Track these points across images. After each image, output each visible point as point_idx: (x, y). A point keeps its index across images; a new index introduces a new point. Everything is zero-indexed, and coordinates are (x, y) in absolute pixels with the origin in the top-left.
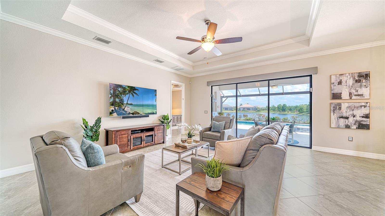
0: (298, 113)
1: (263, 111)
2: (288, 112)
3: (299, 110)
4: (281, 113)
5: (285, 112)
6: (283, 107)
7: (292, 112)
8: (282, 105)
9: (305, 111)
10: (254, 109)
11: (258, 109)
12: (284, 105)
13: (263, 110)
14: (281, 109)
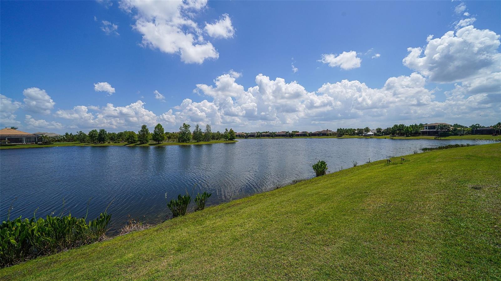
0: (126, 143)
1: (58, 143)
2: (109, 143)
3: (128, 139)
4: (97, 145)
5: (105, 143)
6: (100, 135)
7: (116, 143)
8: (98, 131)
9: (137, 139)
10: (32, 140)
11: (46, 140)
12: (103, 131)
13: (59, 141)
14: (96, 139)
